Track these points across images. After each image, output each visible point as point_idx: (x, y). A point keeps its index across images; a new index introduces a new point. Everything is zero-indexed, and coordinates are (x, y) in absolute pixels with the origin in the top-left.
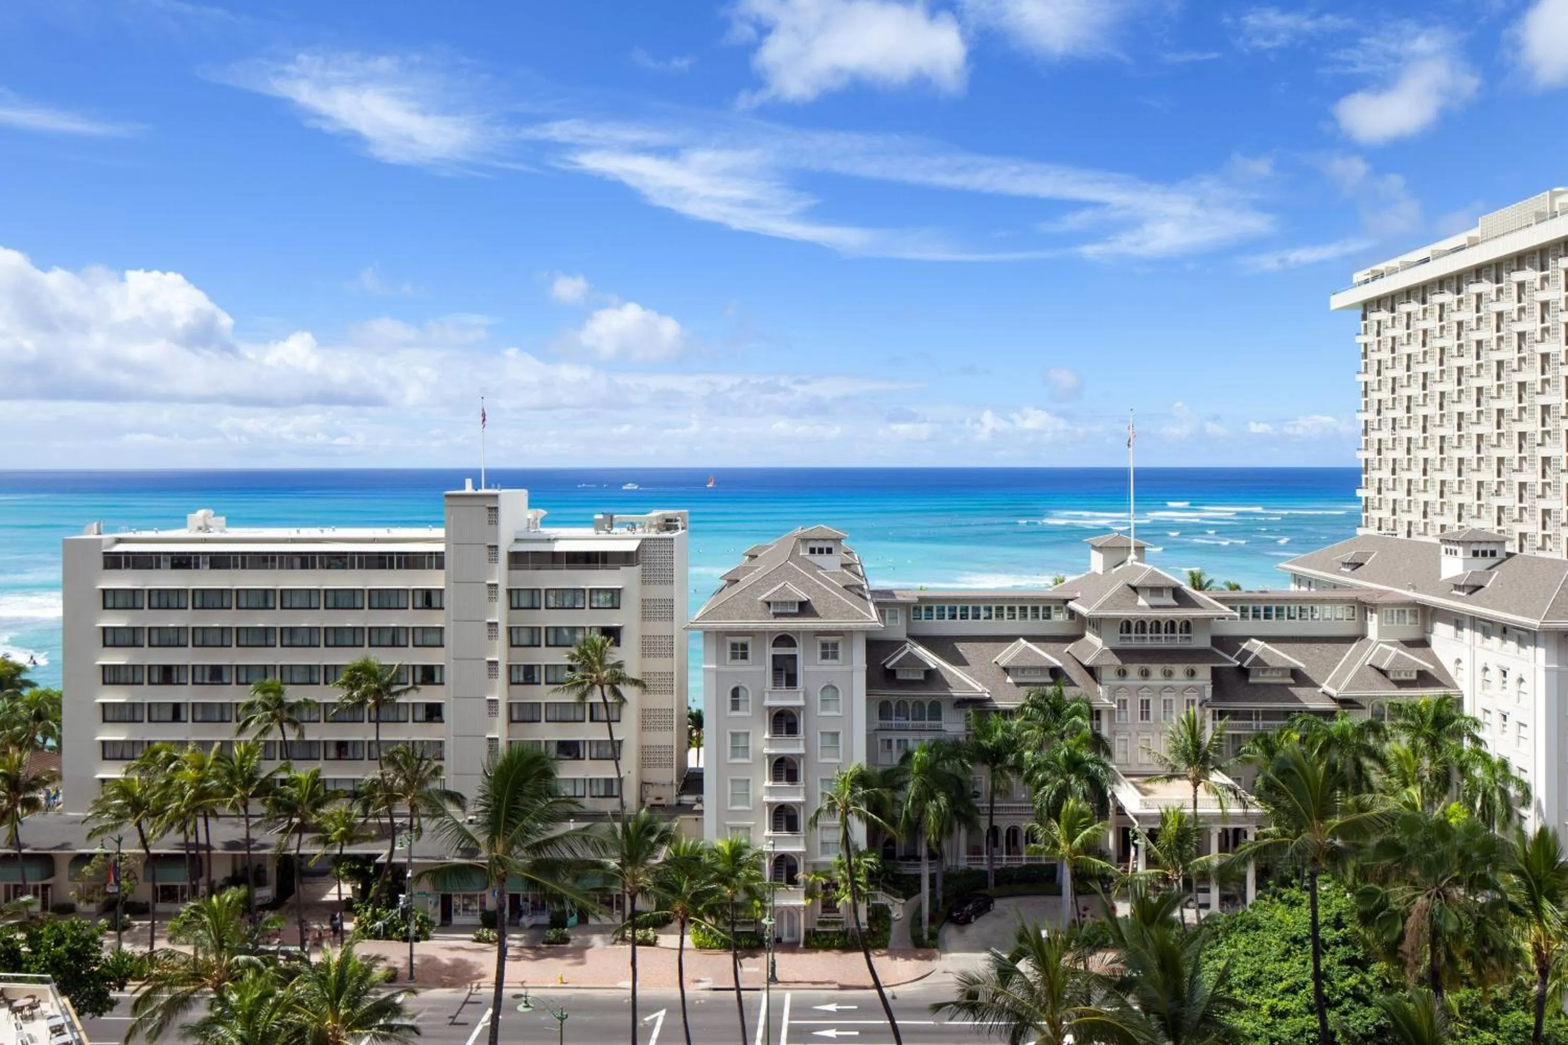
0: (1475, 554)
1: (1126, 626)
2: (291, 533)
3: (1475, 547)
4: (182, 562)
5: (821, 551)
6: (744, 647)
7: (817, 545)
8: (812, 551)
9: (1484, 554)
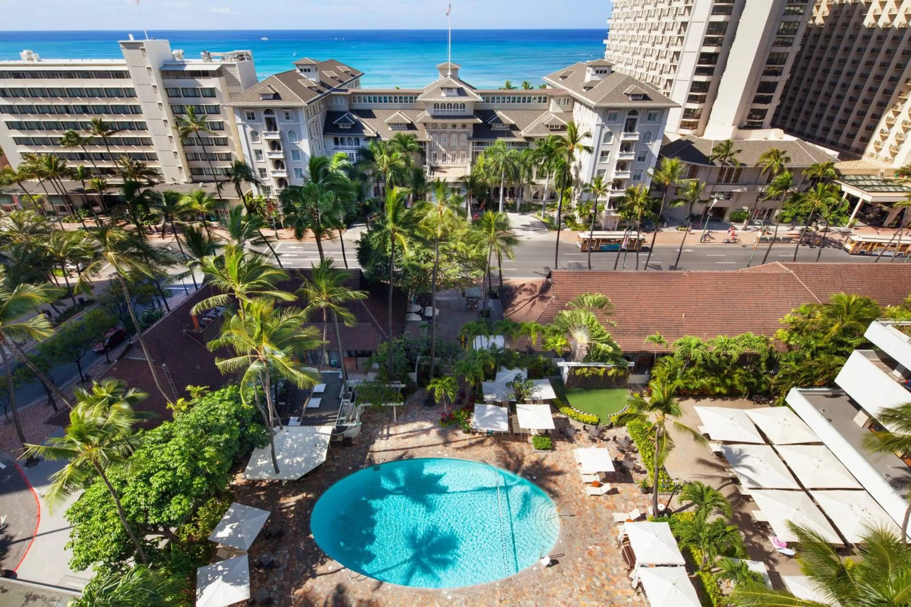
0: (597, 72)
1: (436, 105)
2: (67, 61)
3: (597, 69)
4: (17, 75)
5: (305, 70)
6: (253, 114)
7: (304, 67)
8: (301, 70)
9: (601, 72)
